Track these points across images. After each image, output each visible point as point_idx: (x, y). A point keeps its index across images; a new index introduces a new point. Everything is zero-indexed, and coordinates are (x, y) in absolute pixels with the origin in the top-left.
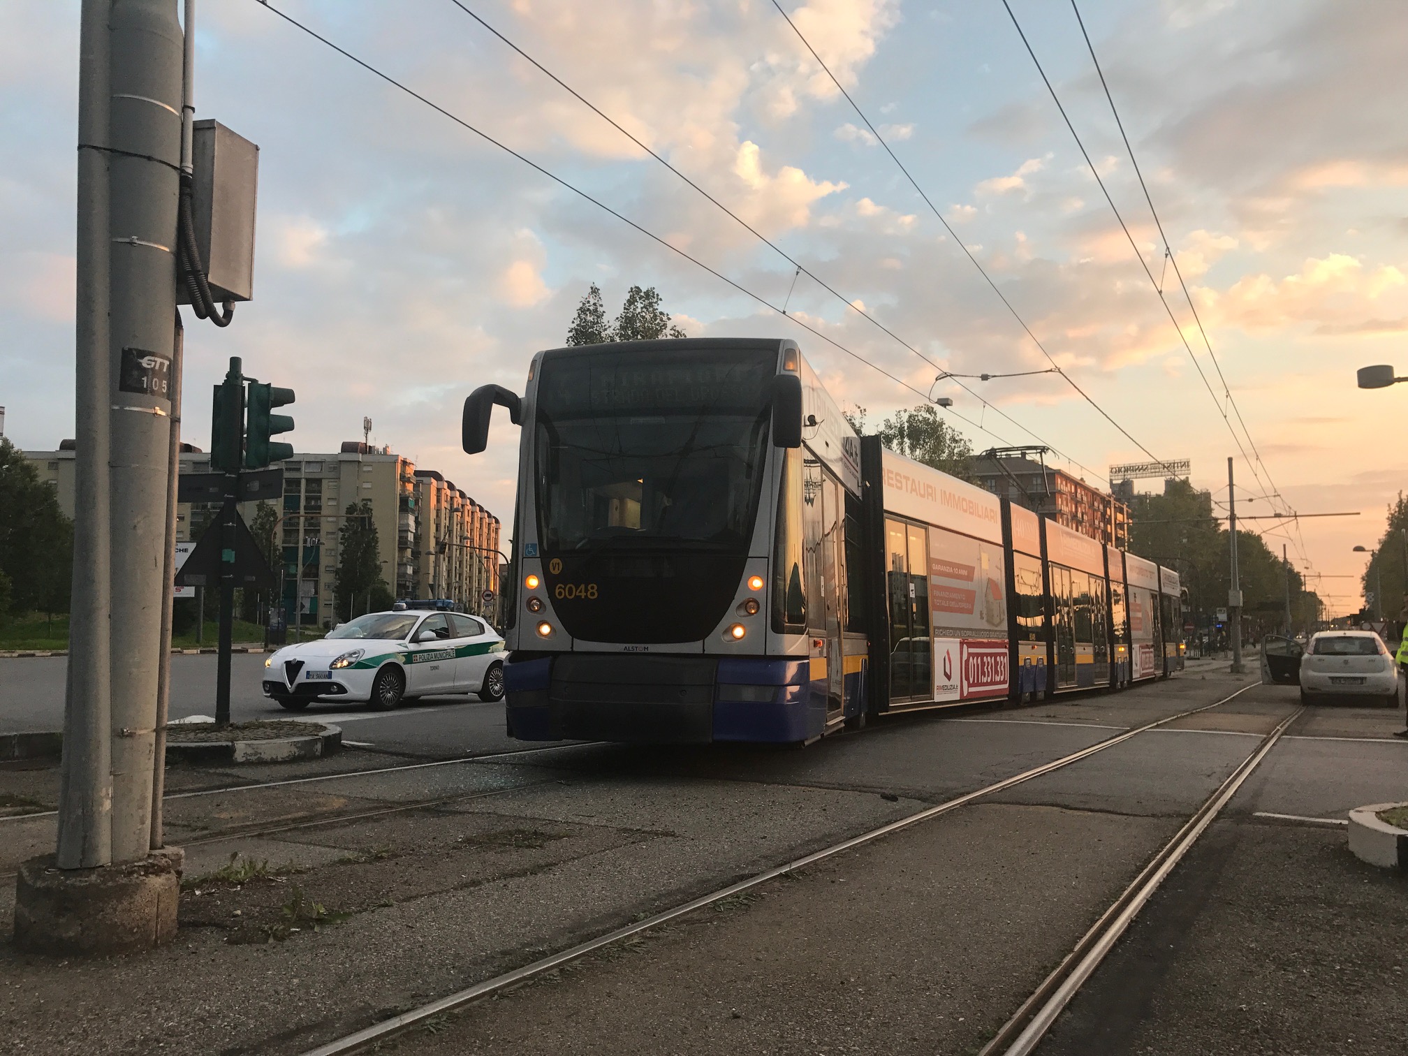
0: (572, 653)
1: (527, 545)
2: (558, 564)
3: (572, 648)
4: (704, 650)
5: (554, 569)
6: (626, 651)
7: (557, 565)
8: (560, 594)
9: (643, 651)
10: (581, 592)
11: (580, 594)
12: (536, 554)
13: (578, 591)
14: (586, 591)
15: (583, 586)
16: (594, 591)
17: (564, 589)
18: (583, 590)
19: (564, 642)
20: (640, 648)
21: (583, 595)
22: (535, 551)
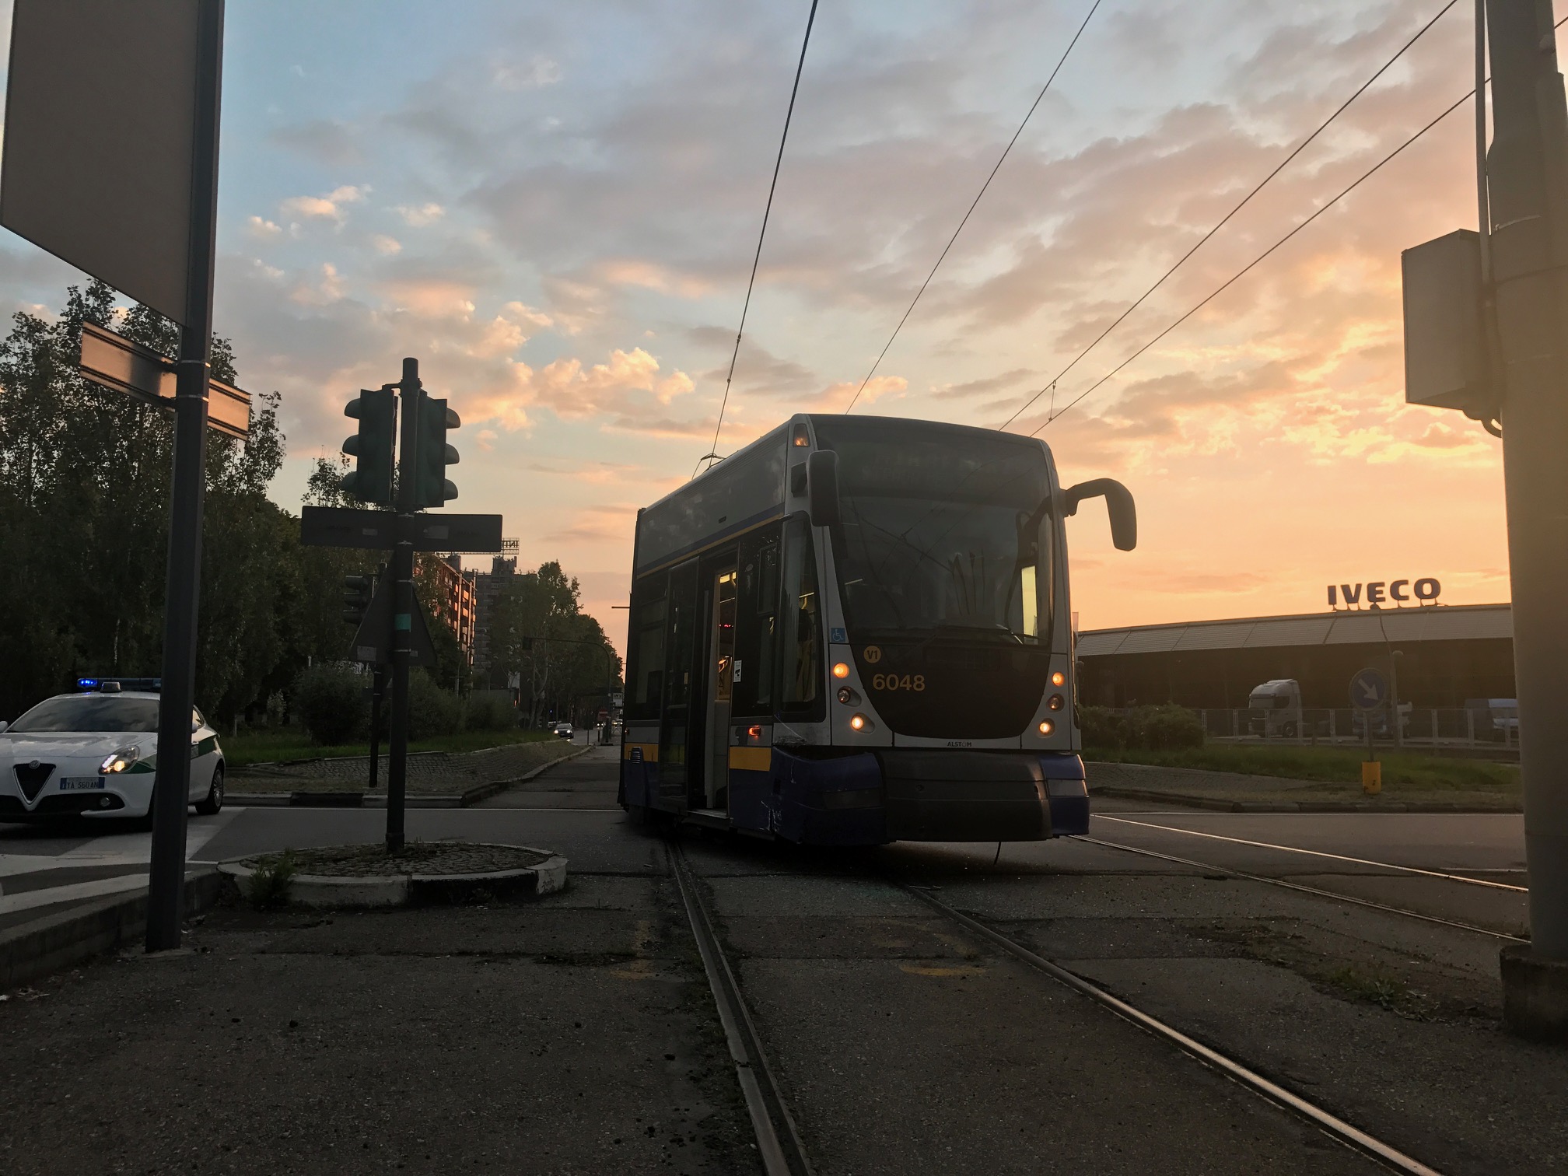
0: (894, 748)
1: (833, 629)
2: (876, 652)
3: (893, 743)
4: (1021, 746)
5: (870, 658)
6: (949, 747)
7: (874, 654)
8: (879, 684)
9: (966, 747)
10: (905, 683)
11: (905, 686)
12: (844, 640)
13: (903, 681)
14: (912, 682)
15: (908, 677)
16: (921, 682)
17: (885, 680)
18: (908, 682)
19: (883, 737)
20: (963, 743)
21: (908, 686)
22: (843, 636)
